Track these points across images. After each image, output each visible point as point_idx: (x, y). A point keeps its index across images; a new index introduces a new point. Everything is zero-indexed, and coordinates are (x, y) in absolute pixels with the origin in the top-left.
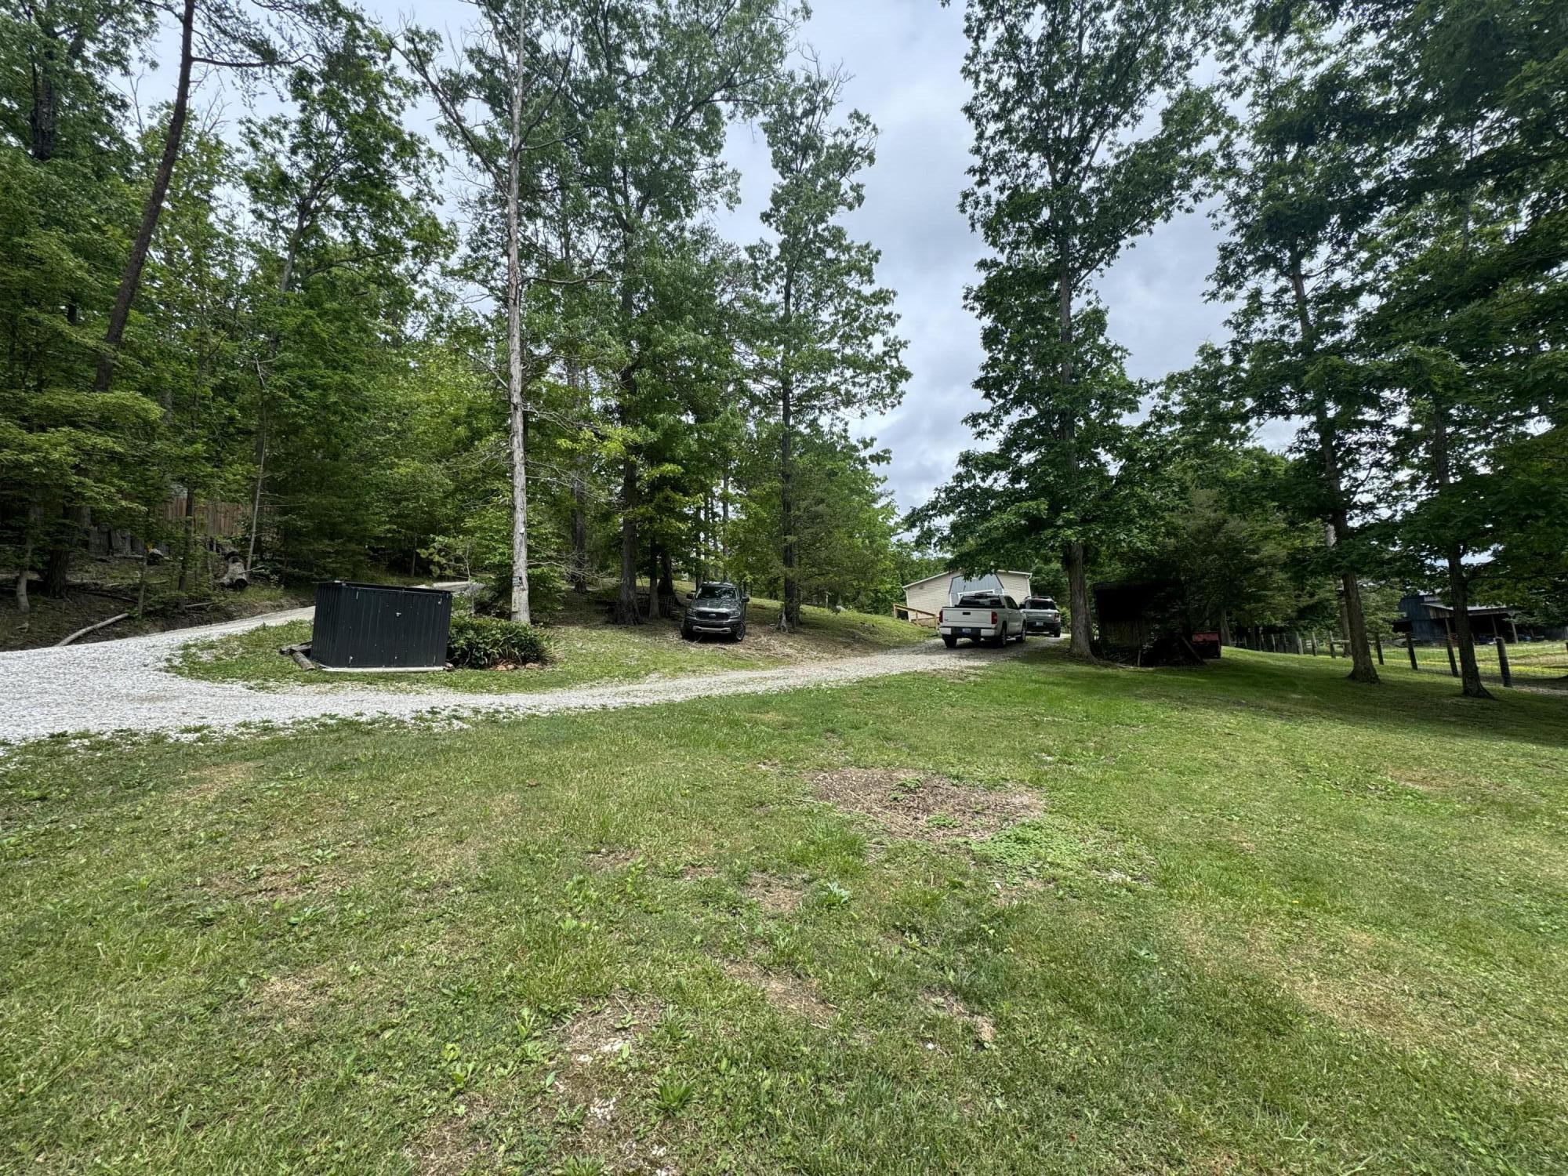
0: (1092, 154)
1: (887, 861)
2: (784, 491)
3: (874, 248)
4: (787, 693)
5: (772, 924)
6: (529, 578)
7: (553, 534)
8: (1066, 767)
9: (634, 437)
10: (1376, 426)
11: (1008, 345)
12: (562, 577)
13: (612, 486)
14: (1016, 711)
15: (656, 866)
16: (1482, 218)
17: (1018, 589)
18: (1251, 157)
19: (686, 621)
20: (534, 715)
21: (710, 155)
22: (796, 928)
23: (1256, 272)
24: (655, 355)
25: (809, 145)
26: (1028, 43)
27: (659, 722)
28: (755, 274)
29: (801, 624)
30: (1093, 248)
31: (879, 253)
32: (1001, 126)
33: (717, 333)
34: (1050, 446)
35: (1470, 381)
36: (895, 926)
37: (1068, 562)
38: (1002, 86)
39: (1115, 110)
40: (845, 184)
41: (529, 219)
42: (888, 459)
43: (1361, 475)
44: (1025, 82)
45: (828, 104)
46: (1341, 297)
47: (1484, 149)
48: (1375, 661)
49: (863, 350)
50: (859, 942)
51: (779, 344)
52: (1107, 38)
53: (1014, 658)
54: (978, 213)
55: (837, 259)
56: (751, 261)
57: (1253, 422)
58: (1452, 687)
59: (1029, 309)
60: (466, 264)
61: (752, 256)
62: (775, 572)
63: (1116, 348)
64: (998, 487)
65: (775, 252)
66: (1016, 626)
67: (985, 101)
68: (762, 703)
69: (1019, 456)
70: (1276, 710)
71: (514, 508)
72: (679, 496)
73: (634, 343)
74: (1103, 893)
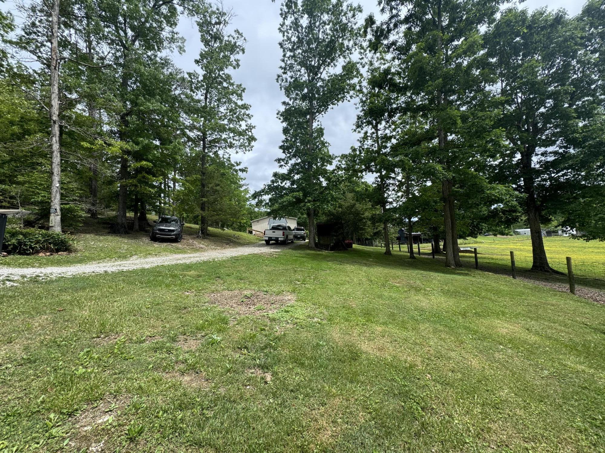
0: (321, 73)
1: (237, 324)
2: (202, 179)
3: (243, 86)
4: (200, 263)
5: (187, 355)
6: (61, 210)
7: (78, 189)
8: (303, 285)
9: (128, 146)
10: (394, 178)
11: (292, 135)
12: (82, 209)
13: (114, 168)
14: (289, 267)
15: (131, 339)
16: (420, 122)
17: (292, 224)
18: (367, 89)
19: (153, 233)
20: (63, 277)
21: (171, 27)
22: (197, 355)
23: (366, 126)
24: (140, 111)
25: (217, 37)
26: (302, 27)
27: (137, 277)
28: (191, 85)
29: (208, 235)
30: (320, 107)
31: (245, 89)
32: (292, 54)
33: (172, 107)
34: (304, 174)
35: (414, 169)
36: (238, 348)
37: (309, 215)
38: (293, 39)
39: (329, 61)
40: (232, 58)
41: (66, 27)
42: (247, 171)
43: (390, 193)
44: (300, 41)
45: (226, 23)
46: (387, 138)
47: (421, 103)
48: (391, 249)
49: (238, 126)
50: (224, 356)
51: (201, 117)
52: (327, 35)
53: (290, 248)
54: (283, 84)
55: (228, 87)
56: (189, 79)
57: (364, 173)
58: (407, 256)
59: (299, 123)
60: (21, 39)
61: (190, 76)
62: (196, 213)
63: (326, 143)
64: (286, 186)
65: (201, 78)
66: (291, 237)
67: (286, 43)
68: (188, 267)
69: (294, 176)
70: (365, 264)
71: (53, 173)
72: (150, 177)
73: (128, 103)
74: (312, 326)
